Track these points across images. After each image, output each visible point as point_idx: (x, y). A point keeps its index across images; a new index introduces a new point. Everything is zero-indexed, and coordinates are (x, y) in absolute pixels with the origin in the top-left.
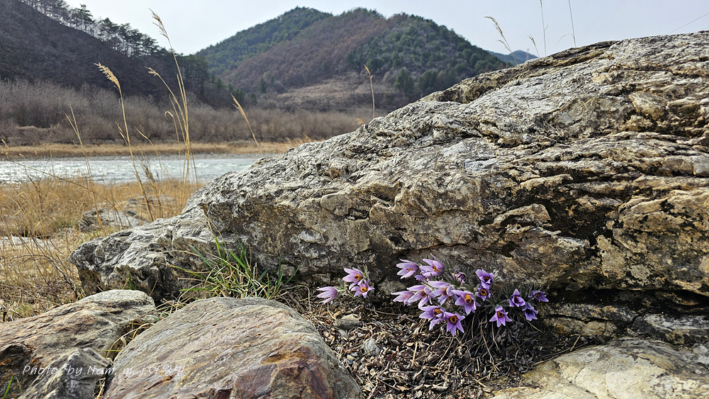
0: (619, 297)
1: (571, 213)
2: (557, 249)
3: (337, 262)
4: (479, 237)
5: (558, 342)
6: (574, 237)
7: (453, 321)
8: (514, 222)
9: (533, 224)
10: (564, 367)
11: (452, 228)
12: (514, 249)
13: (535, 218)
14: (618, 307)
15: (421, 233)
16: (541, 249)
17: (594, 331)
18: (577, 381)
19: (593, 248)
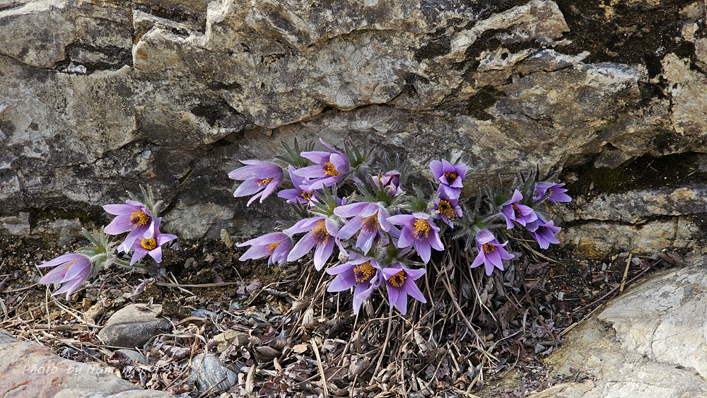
0: (697, 167)
1: (610, 12)
2: (584, 92)
3: (46, 181)
4: (419, 84)
5: (590, 277)
6: (615, 61)
7: (399, 282)
8: (494, 45)
9: (533, 44)
10: (623, 329)
11: (355, 72)
12: (494, 101)
13: (537, 31)
14: (698, 188)
15: (281, 90)
16: (553, 96)
17: (655, 242)
18: (656, 351)
19: (655, 80)
